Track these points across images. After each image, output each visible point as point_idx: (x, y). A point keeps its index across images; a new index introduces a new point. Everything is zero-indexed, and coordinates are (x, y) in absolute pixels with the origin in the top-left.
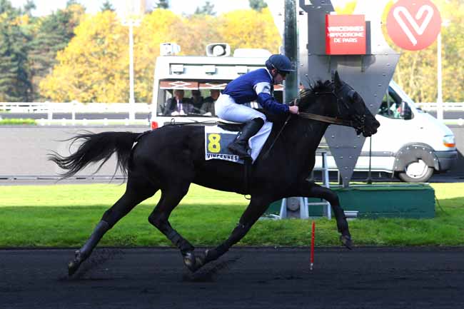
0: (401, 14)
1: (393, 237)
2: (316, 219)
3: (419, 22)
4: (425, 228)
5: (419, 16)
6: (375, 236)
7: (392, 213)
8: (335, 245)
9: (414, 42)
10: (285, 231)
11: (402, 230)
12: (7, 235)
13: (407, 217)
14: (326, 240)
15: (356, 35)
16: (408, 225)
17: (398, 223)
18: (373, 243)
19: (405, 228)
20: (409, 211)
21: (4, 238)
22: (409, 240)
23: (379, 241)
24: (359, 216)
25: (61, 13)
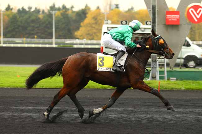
0: (192, 11)
1: (188, 87)
2: (162, 80)
3: (198, 14)
4: (199, 84)
5: (198, 12)
6: (181, 87)
7: (188, 79)
8: (167, 90)
9: (196, 20)
10: (150, 85)
11: (191, 85)
12: (56, 84)
13: (193, 80)
14: (164, 88)
15: (177, 18)
16: (193, 83)
17: (189, 82)
18: (180, 89)
19: (192, 84)
20: (194, 78)
21: (55, 85)
22: (193, 88)
23: (183, 88)
24: (177, 80)
25: (83, 10)
